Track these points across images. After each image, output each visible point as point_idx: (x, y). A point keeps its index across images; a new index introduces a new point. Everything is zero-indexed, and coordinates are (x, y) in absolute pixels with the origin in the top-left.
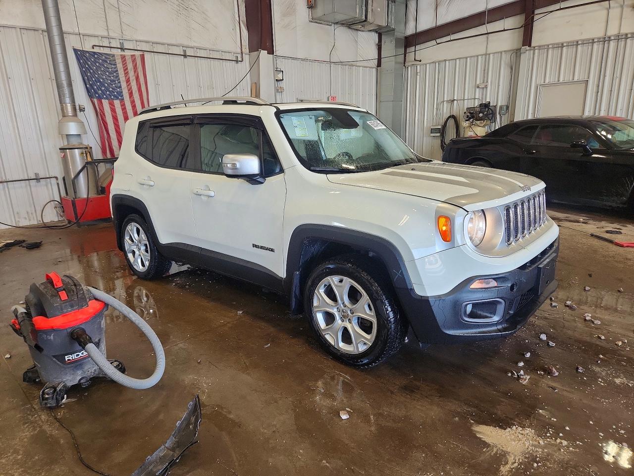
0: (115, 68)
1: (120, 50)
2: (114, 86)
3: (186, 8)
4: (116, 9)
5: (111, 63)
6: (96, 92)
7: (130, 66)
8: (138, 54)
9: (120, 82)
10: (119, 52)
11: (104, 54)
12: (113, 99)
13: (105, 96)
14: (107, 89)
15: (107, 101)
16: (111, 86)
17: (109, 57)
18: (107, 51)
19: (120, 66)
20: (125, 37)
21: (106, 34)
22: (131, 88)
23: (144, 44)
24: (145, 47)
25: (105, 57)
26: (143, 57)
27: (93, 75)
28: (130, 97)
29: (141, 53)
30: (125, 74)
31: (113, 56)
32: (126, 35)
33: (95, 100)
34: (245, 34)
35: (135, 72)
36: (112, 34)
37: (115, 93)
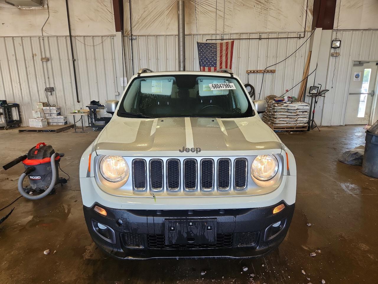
0: (215, 50)
1: (220, 40)
2: (213, 59)
3: (267, 9)
4: (222, 18)
5: (214, 47)
6: (203, 63)
7: (224, 48)
8: (230, 41)
9: (216, 57)
10: (220, 41)
11: (211, 43)
12: (211, 67)
13: (207, 65)
14: (209, 61)
15: (208, 68)
16: (211, 60)
17: (213, 45)
18: (214, 42)
19: (218, 49)
20: (225, 32)
21: (214, 32)
22: (222, 60)
23: (235, 35)
24: (235, 37)
25: (212, 45)
26: (233, 43)
27: (203, 55)
28: (220, 65)
29: (233, 40)
30: (220, 53)
31: (216, 44)
32: (226, 32)
33: (202, 67)
34: (311, 18)
35: (226, 51)
36: (218, 32)
37: (213, 63)
